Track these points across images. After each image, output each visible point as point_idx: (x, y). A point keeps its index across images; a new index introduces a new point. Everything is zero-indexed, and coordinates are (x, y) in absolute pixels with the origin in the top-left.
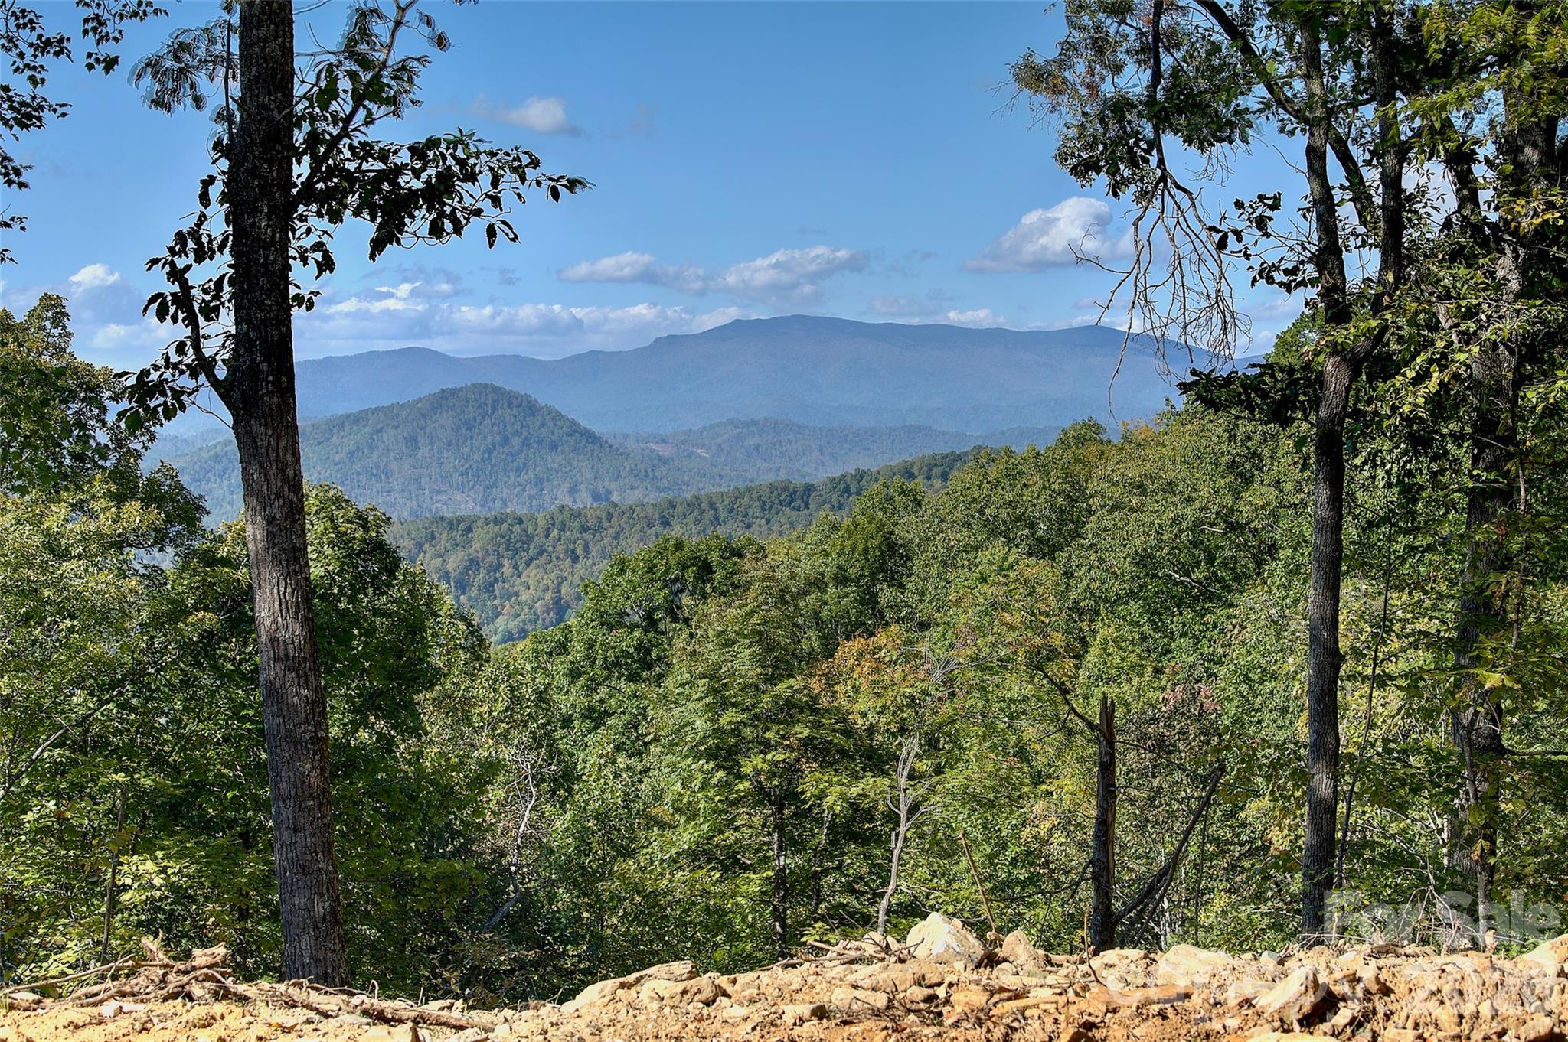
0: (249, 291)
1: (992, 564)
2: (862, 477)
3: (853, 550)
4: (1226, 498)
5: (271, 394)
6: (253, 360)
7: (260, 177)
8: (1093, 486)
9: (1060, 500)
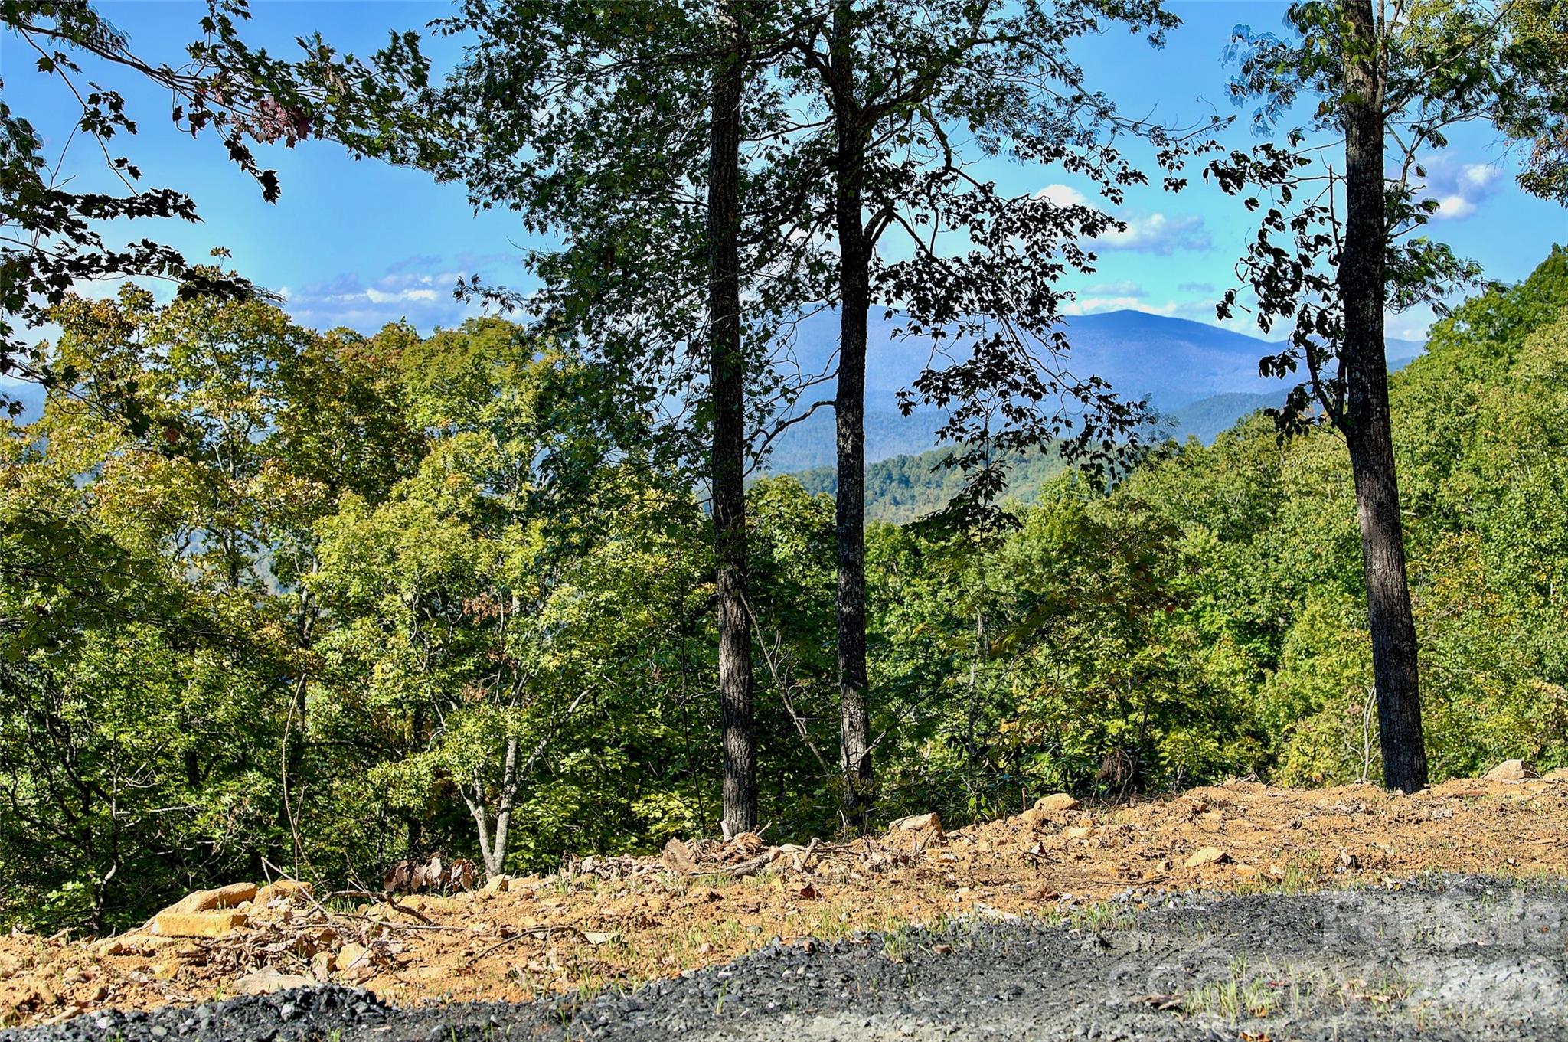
0: (1362, 349)
1: (1195, 546)
2: (904, 463)
3: (1051, 535)
4: (1425, 485)
5: (1378, 419)
6: (1365, 397)
7: (1370, 274)
8: (1286, 474)
9: (1254, 486)
